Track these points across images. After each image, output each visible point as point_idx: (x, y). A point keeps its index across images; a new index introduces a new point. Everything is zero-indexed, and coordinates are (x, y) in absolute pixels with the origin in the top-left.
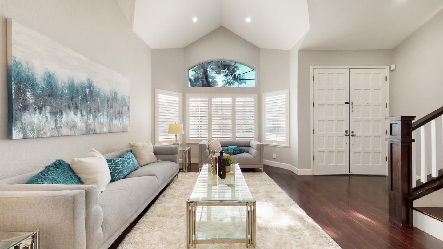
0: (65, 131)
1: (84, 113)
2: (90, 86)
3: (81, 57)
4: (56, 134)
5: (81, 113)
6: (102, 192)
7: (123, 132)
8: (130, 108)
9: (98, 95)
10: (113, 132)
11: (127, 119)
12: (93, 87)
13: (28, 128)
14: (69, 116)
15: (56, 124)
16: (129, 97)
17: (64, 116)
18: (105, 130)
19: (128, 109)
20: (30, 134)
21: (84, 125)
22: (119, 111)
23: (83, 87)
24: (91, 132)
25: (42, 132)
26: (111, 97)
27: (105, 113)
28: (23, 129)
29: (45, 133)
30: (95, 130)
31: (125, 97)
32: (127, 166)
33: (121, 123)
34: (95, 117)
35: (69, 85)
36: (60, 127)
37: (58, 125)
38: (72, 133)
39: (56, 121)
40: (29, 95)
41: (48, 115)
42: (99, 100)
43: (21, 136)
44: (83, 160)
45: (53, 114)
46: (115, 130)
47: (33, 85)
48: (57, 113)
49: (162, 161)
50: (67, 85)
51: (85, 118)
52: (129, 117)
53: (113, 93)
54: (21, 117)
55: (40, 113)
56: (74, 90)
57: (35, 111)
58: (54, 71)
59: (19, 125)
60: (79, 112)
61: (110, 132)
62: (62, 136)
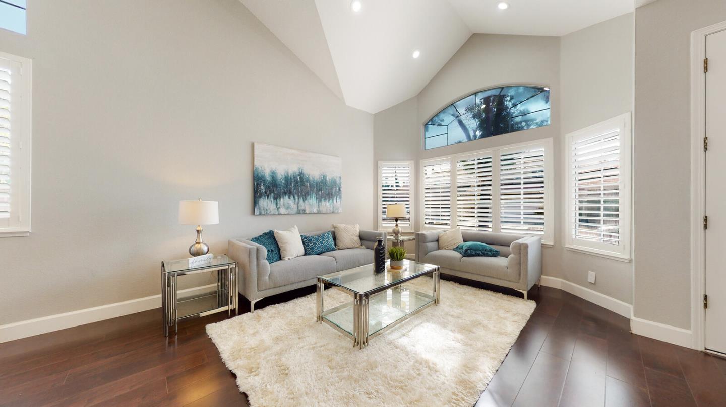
0: (283, 211)
1: (296, 197)
2: (301, 174)
3: (293, 151)
4: (277, 213)
5: (294, 197)
6: (289, 259)
7: (333, 213)
8: (341, 189)
9: (308, 180)
10: (322, 213)
11: (338, 200)
12: (303, 174)
13: (262, 208)
14: (286, 200)
15: (277, 205)
16: (340, 177)
17: (282, 200)
18: (315, 211)
19: (340, 190)
20: (263, 212)
21: (296, 206)
22: (329, 193)
23: (295, 177)
24: (301, 212)
25: (269, 211)
26: (320, 180)
27: (314, 195)
28: (259, 208)
29: (270, 212)
30: (305, 211)
31: (335, 178)
32: (319, 244)
33: (330, 204)
34: (305, 199)
35: (285, 176)
36: (279, 208)
37: (278, 207)
38: (287, 213)
39: (277, 203)
40: (262, 187)
41: (272, 200)
42: (308, 185)
43: (258, 213)
44: (280, 232)
45: (275, 198)
46: (324, 211)
47: (264, 181)
48: (277, 198)
49: (367, 248)
50: (284, 176)
51: (297, 200)
52: (341, 198)
53: (322, 176)
54: (258, 201)
55: (268, 198)
56: (288, 179)
57: (265, 197)
58: (276, 168)
59: (257, 207)
60: (292, 196)
61: (319, 213)
62: (280, 214)
